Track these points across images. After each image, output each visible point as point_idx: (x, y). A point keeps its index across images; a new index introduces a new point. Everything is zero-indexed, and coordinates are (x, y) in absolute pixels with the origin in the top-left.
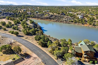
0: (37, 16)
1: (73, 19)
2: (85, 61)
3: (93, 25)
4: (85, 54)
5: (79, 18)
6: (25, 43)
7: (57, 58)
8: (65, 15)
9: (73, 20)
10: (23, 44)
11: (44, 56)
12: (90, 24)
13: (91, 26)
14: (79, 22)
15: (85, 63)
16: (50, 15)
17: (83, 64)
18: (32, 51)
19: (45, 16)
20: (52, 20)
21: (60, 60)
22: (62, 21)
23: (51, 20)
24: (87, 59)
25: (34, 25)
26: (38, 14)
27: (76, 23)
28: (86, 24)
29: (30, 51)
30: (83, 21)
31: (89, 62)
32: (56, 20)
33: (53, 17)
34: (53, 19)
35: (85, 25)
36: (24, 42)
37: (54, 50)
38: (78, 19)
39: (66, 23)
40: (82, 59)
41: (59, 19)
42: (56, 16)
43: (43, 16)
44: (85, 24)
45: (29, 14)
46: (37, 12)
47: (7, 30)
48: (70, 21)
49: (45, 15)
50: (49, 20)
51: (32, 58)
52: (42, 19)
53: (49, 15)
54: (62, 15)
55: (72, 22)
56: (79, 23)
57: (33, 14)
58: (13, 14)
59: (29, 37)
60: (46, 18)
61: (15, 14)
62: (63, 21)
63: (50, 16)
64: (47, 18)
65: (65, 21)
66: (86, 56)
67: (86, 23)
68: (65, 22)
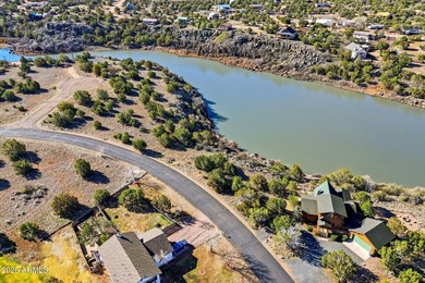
0: (183, 38)
1: (328, 61)
2: (320, 235)
3: (398, 93)
4: (322, 220)
5: (353, 55)
6: (172, 180)
7: (257, 226)
8: (296, 38)
9: (325, 65)
10: (167, 184)
11: (224, 218)
12: (389, 88)
13: (390, 93)
14: (350, 74)
15: (319, 239)
16: (236, 37)
17: (315, 240)
18: (195, 205)
19: (217, 40)
20: (245, 60)
21: (263, 230)
22: (282, 67)
23: (239, 60)
24: (325, 231)
25: (184, 99)
26: (190, 28)
27: (336, 78)
28: (375, 83)
29: (189, 204)
30: (364, 69)
31: (329, 236)
32: (261, 60)
33: (250, 44)
34: (250, 57)
35: (371, 91)
36: (168, 174)
37: (249, 205)
38: (345, 60)
39: (300, 75)
40: (314, 229)
41: (272, 54)
42: (260, 44)
43: (209, 42)
44: (371, 83)
45: (152, 28)
46: (181, 21)
47: (106, 129)
48: (314, 71)
49: (218, 35)
50: (233, 59)
51: (198, 224)
52: (203, 53)
53: (232, 36)
54: (284, 37)
55: (323, 72)
56: (348, 78)
57: (168, 29)
58: (89, 27)
59: (176, 154)
60: (220, 51)
61: (96, 31)
62: (288, 68)
63: (236, 43)
64: (224, 51)
65: (297, 67)
66: (323, 223)
67: (376, 79)
68: (293, 72)
